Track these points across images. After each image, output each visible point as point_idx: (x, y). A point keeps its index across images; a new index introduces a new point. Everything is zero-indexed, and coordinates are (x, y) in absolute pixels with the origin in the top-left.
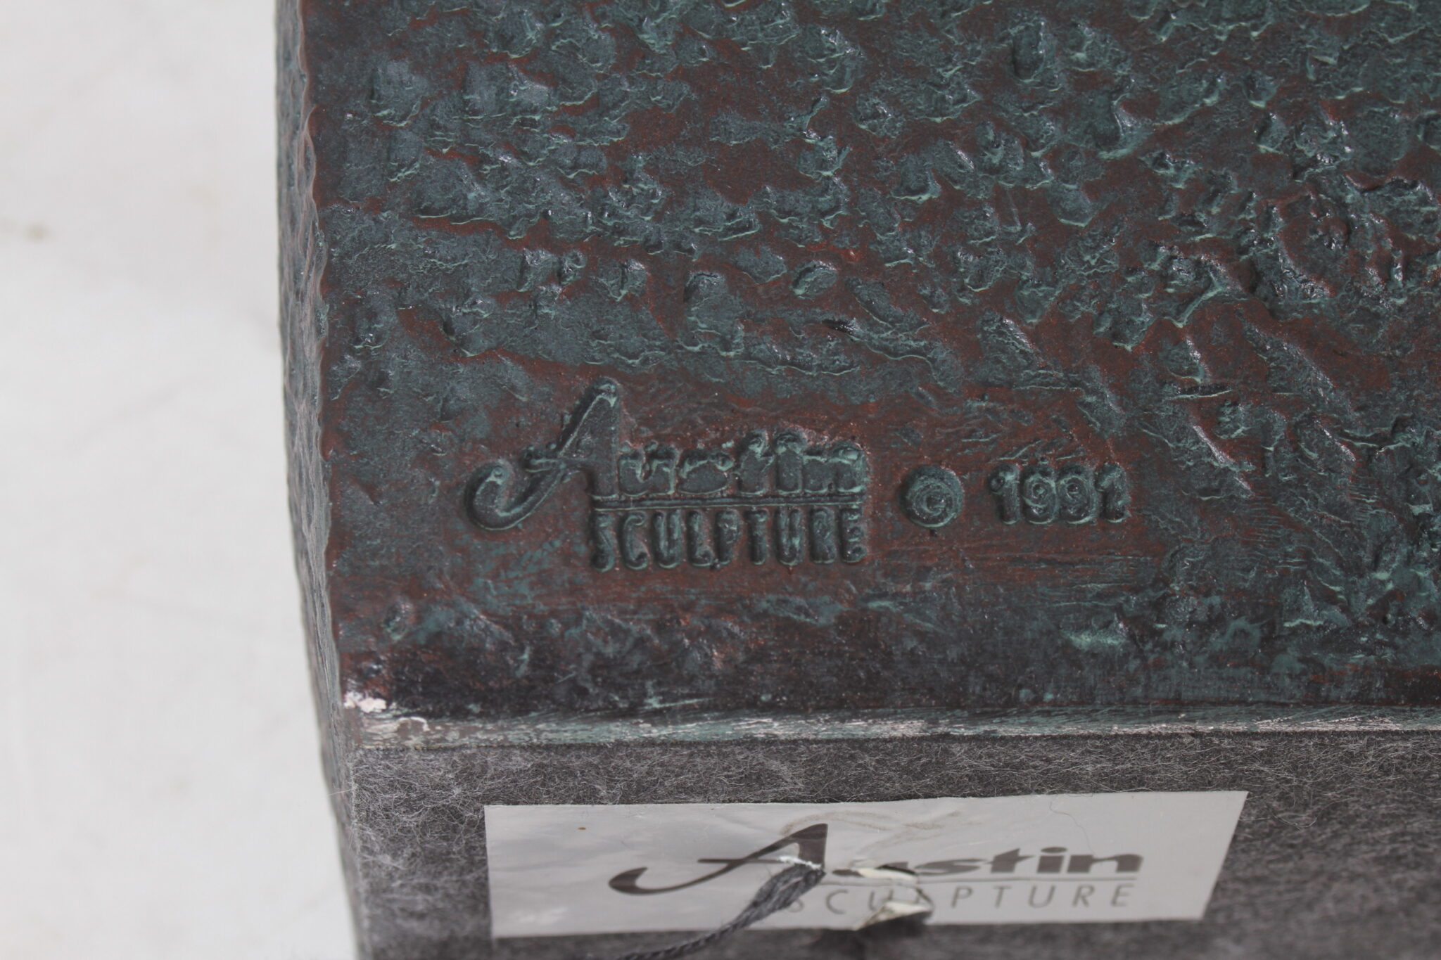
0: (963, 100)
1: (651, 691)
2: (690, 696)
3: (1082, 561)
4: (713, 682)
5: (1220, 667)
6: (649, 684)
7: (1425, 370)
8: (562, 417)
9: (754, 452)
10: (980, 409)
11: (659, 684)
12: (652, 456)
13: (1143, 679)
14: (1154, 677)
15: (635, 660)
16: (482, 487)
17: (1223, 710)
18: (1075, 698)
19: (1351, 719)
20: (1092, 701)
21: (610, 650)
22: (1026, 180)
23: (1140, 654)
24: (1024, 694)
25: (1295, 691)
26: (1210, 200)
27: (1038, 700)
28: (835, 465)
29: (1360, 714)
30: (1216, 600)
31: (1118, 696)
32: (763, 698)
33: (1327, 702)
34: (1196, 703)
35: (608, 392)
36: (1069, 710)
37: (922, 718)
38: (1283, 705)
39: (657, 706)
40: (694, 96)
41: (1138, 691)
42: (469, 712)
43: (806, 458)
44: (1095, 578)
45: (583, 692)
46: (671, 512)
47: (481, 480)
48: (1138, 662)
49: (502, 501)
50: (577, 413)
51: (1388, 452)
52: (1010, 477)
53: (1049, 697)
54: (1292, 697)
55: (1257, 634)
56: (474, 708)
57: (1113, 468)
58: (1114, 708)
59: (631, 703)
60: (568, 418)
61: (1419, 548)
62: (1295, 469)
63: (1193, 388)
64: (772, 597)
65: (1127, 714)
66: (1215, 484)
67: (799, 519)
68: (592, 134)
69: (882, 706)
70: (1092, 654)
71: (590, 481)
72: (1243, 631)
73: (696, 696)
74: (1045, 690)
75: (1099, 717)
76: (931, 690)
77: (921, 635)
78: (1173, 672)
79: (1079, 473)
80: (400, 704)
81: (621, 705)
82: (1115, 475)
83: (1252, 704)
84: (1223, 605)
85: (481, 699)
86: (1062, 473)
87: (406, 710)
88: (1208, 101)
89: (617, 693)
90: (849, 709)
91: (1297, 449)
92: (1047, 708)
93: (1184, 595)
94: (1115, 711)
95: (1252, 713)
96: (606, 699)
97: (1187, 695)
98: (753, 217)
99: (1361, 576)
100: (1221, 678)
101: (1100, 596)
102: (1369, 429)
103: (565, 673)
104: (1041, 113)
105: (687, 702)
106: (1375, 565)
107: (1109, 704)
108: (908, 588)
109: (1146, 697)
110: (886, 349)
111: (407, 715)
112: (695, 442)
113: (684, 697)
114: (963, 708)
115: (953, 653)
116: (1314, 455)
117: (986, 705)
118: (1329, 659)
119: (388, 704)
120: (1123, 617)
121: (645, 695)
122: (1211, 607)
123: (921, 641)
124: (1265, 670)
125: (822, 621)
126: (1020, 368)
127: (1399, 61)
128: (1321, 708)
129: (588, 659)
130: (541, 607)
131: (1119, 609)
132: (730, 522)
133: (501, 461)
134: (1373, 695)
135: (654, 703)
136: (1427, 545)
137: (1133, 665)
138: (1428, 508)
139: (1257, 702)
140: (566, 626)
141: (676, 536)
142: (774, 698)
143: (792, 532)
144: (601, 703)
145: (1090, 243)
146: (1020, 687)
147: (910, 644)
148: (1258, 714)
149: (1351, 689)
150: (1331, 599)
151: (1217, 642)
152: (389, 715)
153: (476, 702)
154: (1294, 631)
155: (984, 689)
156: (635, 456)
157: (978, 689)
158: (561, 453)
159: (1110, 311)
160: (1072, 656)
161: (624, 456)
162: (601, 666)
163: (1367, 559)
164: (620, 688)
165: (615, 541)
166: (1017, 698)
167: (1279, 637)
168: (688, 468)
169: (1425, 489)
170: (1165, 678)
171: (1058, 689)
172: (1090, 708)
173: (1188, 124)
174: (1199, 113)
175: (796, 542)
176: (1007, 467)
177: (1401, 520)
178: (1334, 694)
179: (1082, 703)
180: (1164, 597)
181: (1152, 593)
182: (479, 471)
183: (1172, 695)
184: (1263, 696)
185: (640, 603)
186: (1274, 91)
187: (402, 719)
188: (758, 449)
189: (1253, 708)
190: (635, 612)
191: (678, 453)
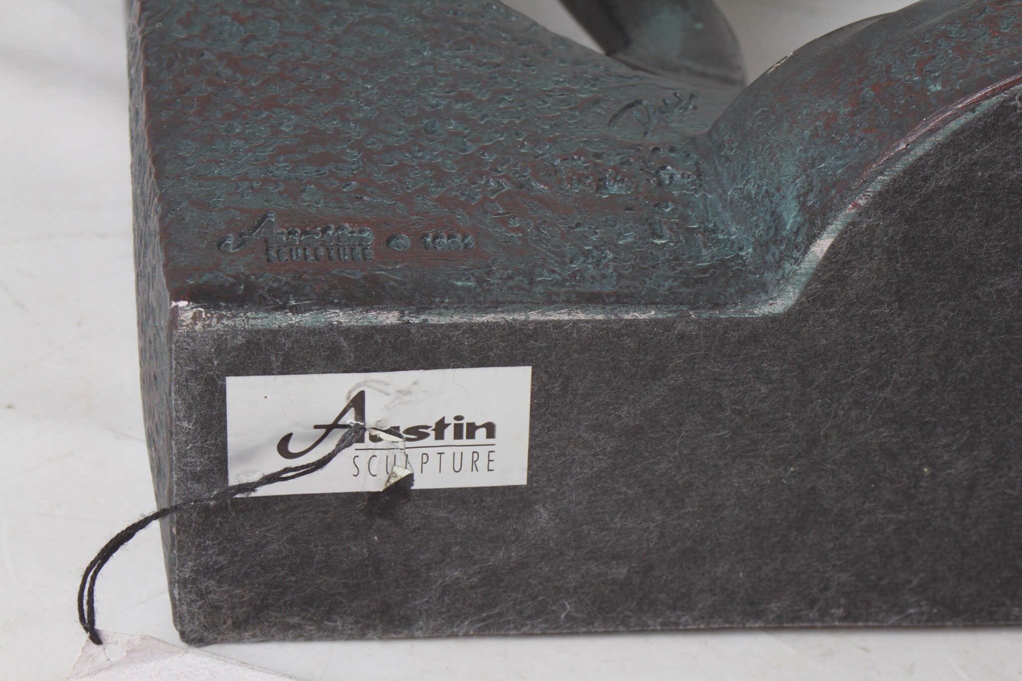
0: (407, 139)
1: (291, 298)
2: (307, 300)
3: (458, 260)
4: (315, 296)
5: (512, 290)
6: (291, 296)
7: (587, 209)
8: (254, 223)
9: (329, 234)
10: (416, 219)
11: (295, 296)
12: (289, 233)
13: (483, 294)
14: (487, 294)
15: (285, 288)
16: (223, 245)
17: (515, 306)
18: (457, 301)
19: (565, 311)
20: (463, 302)
21: (275, 285)
22: (432, 160)
23: (481, 287)
24: (437, 300)
25: (542, 299)
26: (503, 165)
27: (442, 302)
28: (361, 237)
29: (568, 308)
30: (510, 272)
31: (473, 300)
32: (335, 301)
33: (555, 302)
34: (503, 303)
35: (272, 217)
36: (455, 306)
37: (397, 310)
38: (538, 304)
39: (294, 304)
40: (302, 141)
41: (481, 299)
42: (220, 306)
43: (349, 235)
44: (463, 265)
45: (265, 299)
46: (297, 249)
47: (223, 242)
48: (480, 289)
49: (231, 247)
50: (260, 222)
51: (574, 232)
52: (429, 240)
53: (447, 301)
54: (541, 300)
55: (526, 281)
56: (223, 304)
57: (468, 235)
58: (472, 305)
59: (284, 303)
60: (256, 223)
61: (588, 259)
62: (537, 236)
63: (499, 214)
64: (337, 270)
65: (478, 308)
66: (508, 240)
67: (347, 251)
68: (262, 152)
69: (382, 304)
70: (463, 287)
71: (266, 241)
72: (520, 280)
73: (309, 300)
74: (445, 298)
75: (467, 310)
76: (401, 298)
77: (396, 281)
78: (494, 292)
79: (455, 238)
80: (193, 303)
81: (280, 303)
82: (469, 238)
83: (525, 303)
84: (513, 273)
85: (226, 301)
86: (449, 238)
87: (196, 305)
88: (501, 139)
89: (278, 299)
90: (369, 305)
91: (538, 230)
92: (446, 305)
93: (498, 270)
94: (473, 306)
95: (526, 307)
96: (274, 301)
97: (500, 299)
98: (326, 171)
99: (566, 265)
100: (513, 294)
101: (465, 270)
102: (566, 225)
103: (257, 292)
104: (436, 143)
105: (306, 302)
106: (571, 262)
107: (470, 303)
108: (390, 267)
109: (484, 300)
110: (379, 204)
111: (196, 307)
112: (306, 228)
113: (305, 300)
114: (413, 305)
115: (409, 286)
116: (546, 232)
117: (423, 304)
118: (555, 289)
119: (189, 303)
120: (474, 276)
121: (289, 300)
122: (508, 274)
123: (396, 283)
124: (530, 291)
125: (358, 277)
126: (431, 209)
127: (573, 127)
128: (553, 305)
129: (267, 288)
130: (247, 273)
131: (472, 274)
132: (321, 252)
133: (230, 235)
134: (572, 300)
135: (293, 303)
136: (591, 258)
137: (479, 290)
138: (590, 248)
139: (528, 302)
140: (257, 278)
141: (299, 255)
142: (340, 300)
143: (345, 255)
144: (272, 302)
145: (457, 176)
146: (435, 297)
147: (392, 283)
148: (529, 308)
149: (563, 297)
150: (554, 272)
151: (511, 283)
152: (189, 308)
153: (223, 301)
154: (540, 281)
155: (422, 298)
156: (283, 233)
157: (419, 298)
158: (254, 234)
159: (465, 194)
160: (456, 288)
161: (278, 234)
162: (271, 290)
163: (568, 260)
164: (279, 298)
165: (276, 255)
166: (434, 301)
167: (534, 282)
168: (303, 237)
169: (589, 242)
170: (491, 294)
171: (450, 298)
172: (462, 305)
173: (492, 145)
174: (497, 142)
175: (347, 258)
176: (427, 236)
177: (580, 250)
178: (557, 299)
179: (459, 303)
180: (490, 271)
181: (485, 270)
182: (222, 238)
183: (494, 300)
184: (530, 300)
185: (286, 271)
186: (526, 136)
187: (195, 309)
188: (331, 232)
189: (526, 305)
190: (284, 274)
191: (300, 232)
